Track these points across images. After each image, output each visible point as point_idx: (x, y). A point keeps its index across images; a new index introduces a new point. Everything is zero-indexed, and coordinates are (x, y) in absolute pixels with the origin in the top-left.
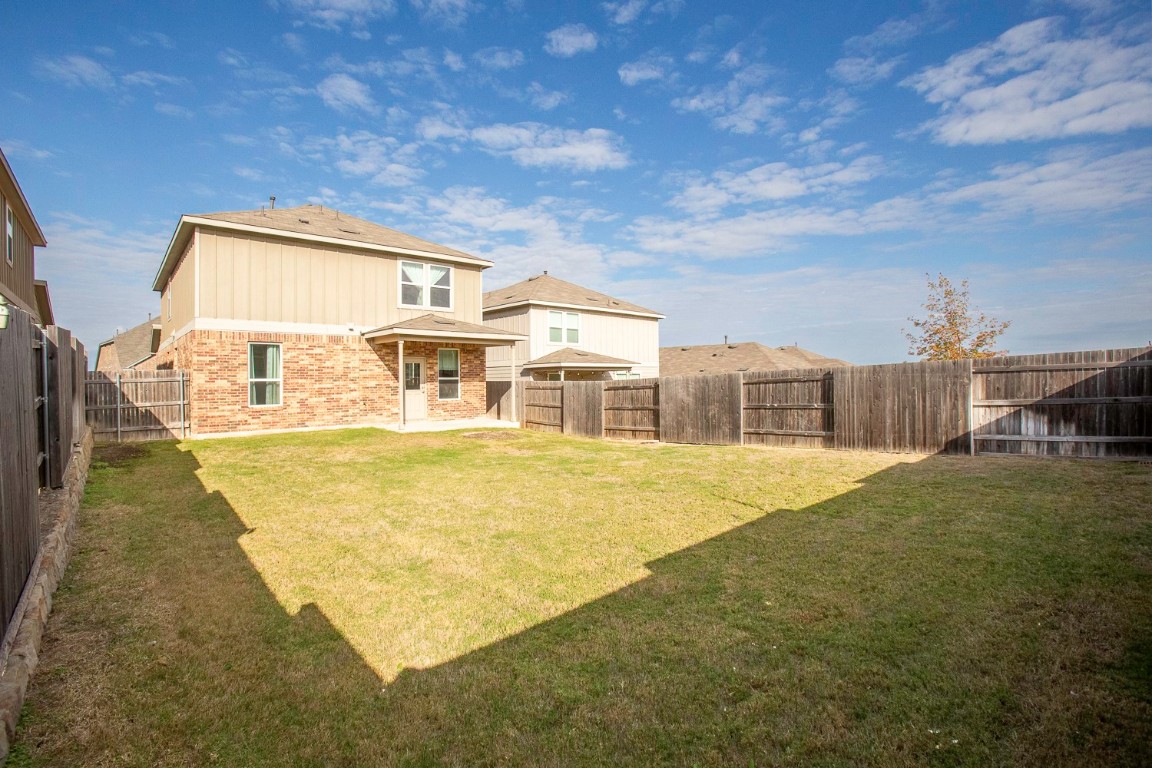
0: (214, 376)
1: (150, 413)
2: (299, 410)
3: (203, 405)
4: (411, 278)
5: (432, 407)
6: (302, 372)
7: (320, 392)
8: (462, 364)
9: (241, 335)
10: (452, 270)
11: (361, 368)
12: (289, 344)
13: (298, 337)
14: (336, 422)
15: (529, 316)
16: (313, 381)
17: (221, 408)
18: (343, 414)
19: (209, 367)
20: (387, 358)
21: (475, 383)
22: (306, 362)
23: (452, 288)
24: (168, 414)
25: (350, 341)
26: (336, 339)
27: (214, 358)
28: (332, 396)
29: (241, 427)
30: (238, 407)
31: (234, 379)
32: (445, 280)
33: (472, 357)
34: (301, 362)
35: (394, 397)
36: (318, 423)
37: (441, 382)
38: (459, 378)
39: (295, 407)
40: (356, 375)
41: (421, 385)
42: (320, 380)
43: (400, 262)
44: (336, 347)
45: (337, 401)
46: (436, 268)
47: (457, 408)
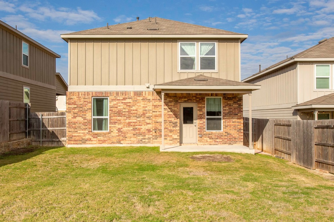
0: (76, 115)
1: (54, 133)
2: (117, 135)
3: (70, 130)
4: (188, 53)
5: (201, 136)
6: (119, 113)
7: (129, 124)
8: (223, 107)
9: (88, 93)
10: (216, 44)
11: (154, 110)
12: (113, 97)
13: (117, 93)
14: (138, 142)
15: (296, 72)
16: (125, 118)
17: (79, 132)
18: (142, 137)
19: (74, 111)
20: (170, 104)
21: (234, 120)
22: (122, 107)
23: (216, 56)
24: (61, 134)
25: (147, 94)
26: (138, 94)
27: (76, 106)
28: (136, 127)
29: (87, 142)
30: (87, 131)
31: (85, 116)
32: (212, 52)
33: (232, 102)
34: (119, 107)
35: (174, 128)
36: (127, 142)
37: (208, 119)
38: (222, 117)
39: (115, 133)
40: (151, 115)
41: (194, 121)
42: (129, 117)
43: (179, 44)
44: (138, 98)
45: (139, 129)
46: (206, 44)
47: (219, 137)
